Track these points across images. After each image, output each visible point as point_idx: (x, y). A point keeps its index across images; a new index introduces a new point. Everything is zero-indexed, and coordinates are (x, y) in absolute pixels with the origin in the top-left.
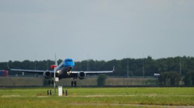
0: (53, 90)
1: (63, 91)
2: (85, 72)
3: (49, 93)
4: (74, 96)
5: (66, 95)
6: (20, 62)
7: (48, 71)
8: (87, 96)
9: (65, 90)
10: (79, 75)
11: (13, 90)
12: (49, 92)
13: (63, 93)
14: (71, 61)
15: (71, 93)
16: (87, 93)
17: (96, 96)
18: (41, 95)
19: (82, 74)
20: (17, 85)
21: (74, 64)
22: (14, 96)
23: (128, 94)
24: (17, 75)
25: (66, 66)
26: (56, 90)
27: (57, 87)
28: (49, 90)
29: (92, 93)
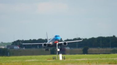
2: (67, 42)
3: (54, 58)
5: (64, 59)
7: (45, 43)
10: (63, 44)
23: (101, 58)
25: (56, 40)
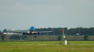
0: (62, 42)
1: (67, 42)
2: (40, 32)
4: (72, 45)
5: (69, 44)
6: (46, 29)
8: (79, 45)
9: (68, 42)
10: (37, 33)
11: (43, 42)
12: (60, 43)
13: (67, 43)
14: (33, 27)
15: (71, 44)
16: (79, 43)
17: (83, 45)
18: (57, 44)
19: (39, 33)
20: (45, 40)
21: (35, 29)
22: (44, 45)
24: (45, 35)
25: (31, 30)
26: (64, 42)
27: (64, 41)
28: (61, 42)
29: (81, 43)
